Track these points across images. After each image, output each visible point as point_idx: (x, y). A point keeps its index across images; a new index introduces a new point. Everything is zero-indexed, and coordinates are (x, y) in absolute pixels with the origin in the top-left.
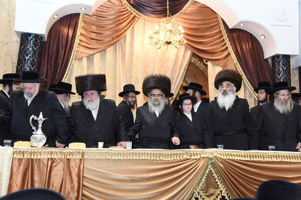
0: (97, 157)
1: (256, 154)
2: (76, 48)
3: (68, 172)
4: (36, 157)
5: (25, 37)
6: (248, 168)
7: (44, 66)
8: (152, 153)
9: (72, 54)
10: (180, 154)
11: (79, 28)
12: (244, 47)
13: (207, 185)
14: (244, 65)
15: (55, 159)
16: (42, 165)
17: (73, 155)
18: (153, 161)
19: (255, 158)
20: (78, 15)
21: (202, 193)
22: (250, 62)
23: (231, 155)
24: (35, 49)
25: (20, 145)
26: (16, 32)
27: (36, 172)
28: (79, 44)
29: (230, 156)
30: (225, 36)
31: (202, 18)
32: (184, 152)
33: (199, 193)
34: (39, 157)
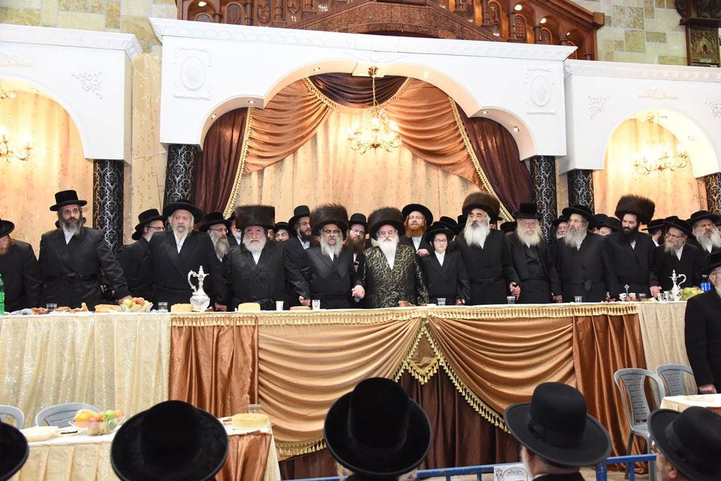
0: (275, 323)
1: (486, 310)
2: (244, 159)
3: (240, 343)
4: (198, 325)
5: (173, 149)
6: (474, 329)
7: (201, 188)
8: (346, 314)
9: (239, 167)
10: (383, 314)
11: (246, 129)
12: (490, 144)
13: (419, 354)
14: (490, 172)
15: (222, 326)
16: (206, 334)
17: (243, 321)
18: (348, 326)
19: (483, 315)
20: (244, 110)
21: (413, 364)
22: (499, 167)
23: (452, 313)
24: (188, 166)
25: (179, 309)
26: (162, 144)
27: (200, 342)
28: (248, 153)
29: (451, 315)
30: (462, 129)
31: (426, 104)
32: (389, 312)
33: (409, 364)
34: (202, 325)
